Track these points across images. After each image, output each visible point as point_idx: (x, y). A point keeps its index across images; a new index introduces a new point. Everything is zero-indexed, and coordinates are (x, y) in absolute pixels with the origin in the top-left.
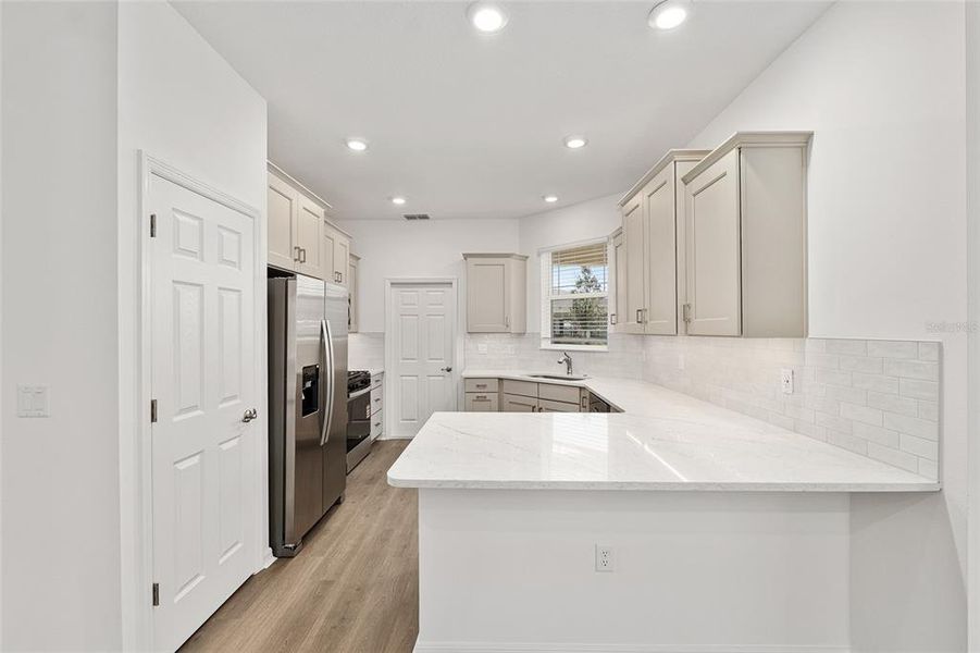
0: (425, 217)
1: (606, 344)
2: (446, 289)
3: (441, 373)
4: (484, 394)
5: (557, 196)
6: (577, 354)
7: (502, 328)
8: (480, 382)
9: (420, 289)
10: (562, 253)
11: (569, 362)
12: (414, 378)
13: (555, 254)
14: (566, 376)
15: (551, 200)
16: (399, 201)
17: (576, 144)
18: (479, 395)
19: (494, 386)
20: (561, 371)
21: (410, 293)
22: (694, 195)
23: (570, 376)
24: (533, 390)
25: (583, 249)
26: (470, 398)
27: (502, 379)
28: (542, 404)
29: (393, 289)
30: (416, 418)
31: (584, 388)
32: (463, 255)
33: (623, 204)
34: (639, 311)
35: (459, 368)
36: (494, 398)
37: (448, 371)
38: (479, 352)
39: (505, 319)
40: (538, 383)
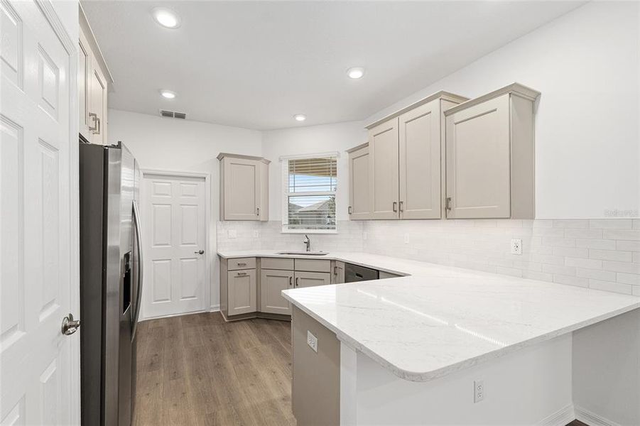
0: (181, 116)
1: (334, 228)
2: (201, 183)
3: (194, 256)
4: (245, 271)
5: (305, 115)
6: (313, 236)
7: (254, 216)
8: (239, 261)
9: (172, 181)
10: (297, 161)
11: (308, 243)
12: (168, 261)
13: (291, 162)
14: (306, 252)
15: (300, 119)
16: (168, 95)
17: (356, 74)
18: (239, 272)
19: (252, 263)
20: (301, 249)
21: (165, 184)
22: (456, 124)
23: (308, 252)
24: (290, 265)
25: (316, 160)
26: (232, 275)
27: (260, 257)
28: (298, 275)
29: (145, 179)
30: (169, 298)
31: (335, 261)
32: (221, 154)
33: (370, 128)
34: (395, 203)
35: (212, 251)
36: (252, 273)
37: (201, 253)
38: (229, 237)
39: (256, 210)
40: (294, 258)
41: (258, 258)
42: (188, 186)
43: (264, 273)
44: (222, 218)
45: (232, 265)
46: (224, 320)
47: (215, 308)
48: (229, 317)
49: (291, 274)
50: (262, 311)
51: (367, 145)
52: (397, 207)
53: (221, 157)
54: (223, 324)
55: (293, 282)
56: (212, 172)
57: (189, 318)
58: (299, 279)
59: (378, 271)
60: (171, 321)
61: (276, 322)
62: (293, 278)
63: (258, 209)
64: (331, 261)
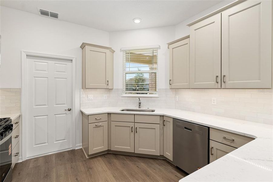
1: (155, 93)
3: (64, 112)
4: (100, 123)
5: (141, 19)
7: (105, 86)
8: (96, 117)
9: (49, 61)
12: (46, 116)
14: (138, 109)
15: (137, 21)
18: (96, 124)
19: (105, 118)
20: (136, 106)
23: (140, 109)
26: (91, 126)
27: (110, 114)
28: (137, 125)
29: (28, 59)
30: (46, 142)
31: (163, 116)
32: (83, 43)
33: (190, 25)
34: (217, 77)
35: (76, 109)
36: (105, 124)
37: (69, 110)
38: (88, 99)
39: (107, 82)
40: (134, 114)
41: (109, 114)
42: (60, 65)
43: (113, 124)
44: (84, 87)
45: (91, 120)
46: (86, 157)
47: (78, 146)
48: (88, 155)
49: (132, 125)
50: (112, 150)
51: (188, 37)
52: (219, 80)
53: (83, 46)
54: (85, 161)
55: (133, 130)
56: (76, 55)
57: (60, 155)
58: (138, 128)
59: (209, 128)
60: (47, 158)
61: (122, 157)
62: (133, 128)
63: (108, 81)
64: (160, 116)
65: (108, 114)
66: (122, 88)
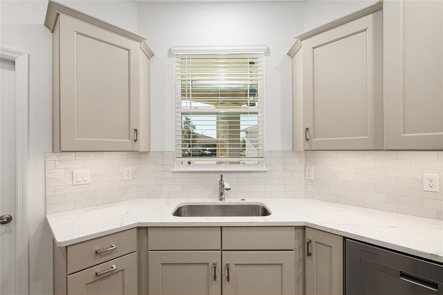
27: (147, 228)
31: (304, 228)
36: (130, 263)
38: (75, 183)
39: (132, 132)
40: (221, 227)
41: (142, 230)
43: (156, 259)
44: (58, 147)
49: (215, 258)
55: (218, 274)
58: (233, 268)
62: (219, 266)
63: (136, 130)
64: (296, 227)
65: (139, 228)
66: (173, 149)
